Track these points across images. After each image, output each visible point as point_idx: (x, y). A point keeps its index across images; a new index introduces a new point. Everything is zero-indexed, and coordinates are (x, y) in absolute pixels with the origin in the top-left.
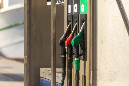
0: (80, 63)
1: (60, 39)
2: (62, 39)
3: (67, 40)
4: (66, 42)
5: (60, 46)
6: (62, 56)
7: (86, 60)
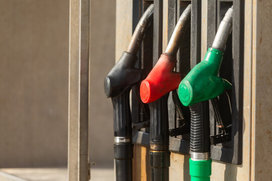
0: (210, 174)
1: (111, 73)
2: (116, 71)
3: (149, 77)
4: (148, 85)
5: (110, 99)
6: (118, 140)
7: (240, 162)
